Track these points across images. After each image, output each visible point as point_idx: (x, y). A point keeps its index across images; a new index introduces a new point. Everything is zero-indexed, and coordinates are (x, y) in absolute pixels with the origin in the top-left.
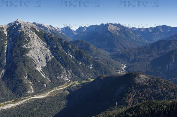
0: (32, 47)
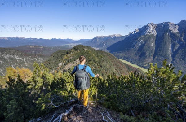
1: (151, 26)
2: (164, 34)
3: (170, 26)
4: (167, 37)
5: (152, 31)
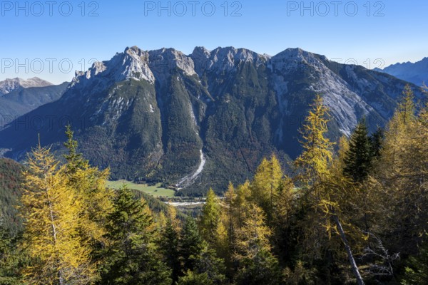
0: (325, 90)
1: (135, 56)
2: (170, 78)
3: (177, 58)
4: (178, 86)
5: (141, 71)
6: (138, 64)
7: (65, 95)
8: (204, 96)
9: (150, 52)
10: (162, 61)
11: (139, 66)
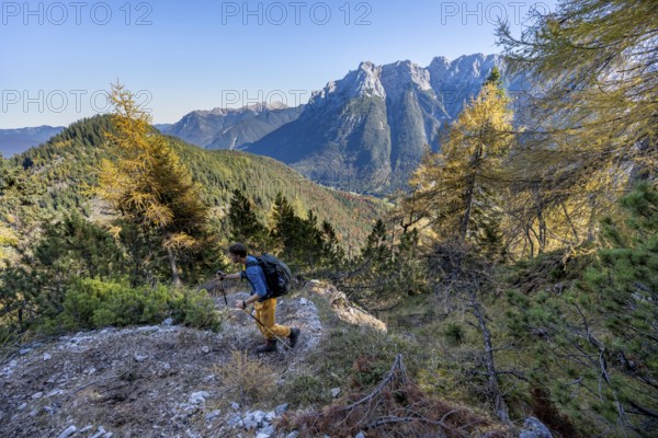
1: (369, 71)
2: (404, 94)
3: (413, 71)
4: (411, 102)
5: (374, 87)
6: (372, 79)
7: (303, 115)
8: (439, 113)
9: (383, 67)
10: (397, 75)
11: (372, 81)
